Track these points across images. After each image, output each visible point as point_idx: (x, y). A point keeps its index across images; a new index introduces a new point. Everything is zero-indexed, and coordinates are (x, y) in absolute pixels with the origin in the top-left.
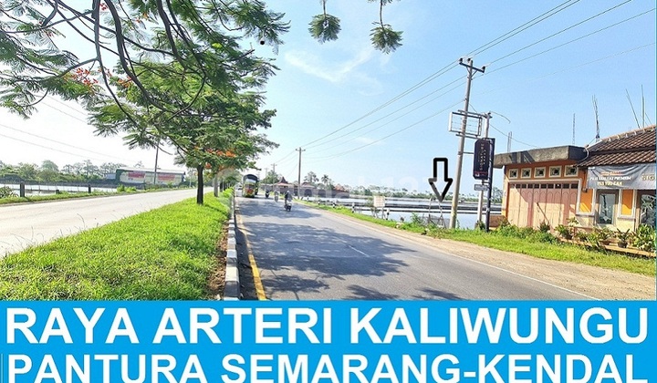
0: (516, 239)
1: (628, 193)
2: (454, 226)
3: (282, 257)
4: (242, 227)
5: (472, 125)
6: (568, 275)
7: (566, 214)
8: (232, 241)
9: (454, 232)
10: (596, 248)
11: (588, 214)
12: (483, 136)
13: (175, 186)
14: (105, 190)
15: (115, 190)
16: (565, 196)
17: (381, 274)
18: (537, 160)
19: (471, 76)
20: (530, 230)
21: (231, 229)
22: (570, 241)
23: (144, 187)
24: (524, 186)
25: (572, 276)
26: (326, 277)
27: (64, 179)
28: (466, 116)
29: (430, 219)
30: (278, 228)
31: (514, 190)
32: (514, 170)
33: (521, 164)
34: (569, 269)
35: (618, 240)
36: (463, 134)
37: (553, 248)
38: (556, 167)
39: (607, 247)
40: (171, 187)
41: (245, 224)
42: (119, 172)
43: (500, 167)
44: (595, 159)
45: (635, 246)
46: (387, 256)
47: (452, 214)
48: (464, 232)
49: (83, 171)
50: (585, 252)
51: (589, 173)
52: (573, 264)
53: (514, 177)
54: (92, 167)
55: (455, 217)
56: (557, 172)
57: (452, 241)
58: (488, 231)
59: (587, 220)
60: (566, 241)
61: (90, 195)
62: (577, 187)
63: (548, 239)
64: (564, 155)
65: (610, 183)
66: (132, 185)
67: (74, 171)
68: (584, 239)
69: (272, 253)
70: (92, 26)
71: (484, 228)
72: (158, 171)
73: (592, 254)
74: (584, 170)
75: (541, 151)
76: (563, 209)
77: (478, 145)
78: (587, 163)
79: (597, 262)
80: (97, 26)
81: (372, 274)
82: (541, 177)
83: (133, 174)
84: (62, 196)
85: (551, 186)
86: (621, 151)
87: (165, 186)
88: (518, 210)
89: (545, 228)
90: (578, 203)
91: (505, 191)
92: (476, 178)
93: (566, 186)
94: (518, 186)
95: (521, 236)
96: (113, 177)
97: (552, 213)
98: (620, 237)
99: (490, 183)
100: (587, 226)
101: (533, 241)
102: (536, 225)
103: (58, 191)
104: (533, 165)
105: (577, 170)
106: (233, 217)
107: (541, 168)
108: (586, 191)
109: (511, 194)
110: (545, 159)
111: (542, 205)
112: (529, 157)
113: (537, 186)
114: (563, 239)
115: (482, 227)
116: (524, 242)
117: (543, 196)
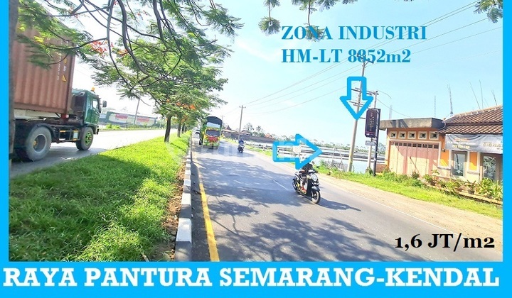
0: (396, 183)
1: (473, 154)
2: (350, 170)
3: (225, 186)
4: (196, 161)
6: (433, 213)
7: (431, 166)
8: (188, 172)
9: (350, 175)
10: (452, 193)
11: (446, 167)
12: (372, 107)
13: (149, 127)
15: (104, 128)
16: (430, 153)
18: (410, 126)
19: (364, 65)
20: (405, 177)
21: (188, 163)
22: (434, 187)
23: (126, 126)
24: (401, 145)
25: (435, 214)
26: (256, 204)
28: (361, 92)
29: (333, 164)
30: (222, 163)
31: (393, 147)
32: (394, 132)
33: (398, 128)
34: (433, 208)
35: (468, 188)
36: (358, 105)
37: (422, 192)
38: (423, 133)
39: (460, 193)
40: (146, 127)
41: (199, 159)
42: (109, 114)
43: (384, 129)
44: (450, 129)
45: (480, 193)
47: (349, 161)
48: (357, 175)
50: (444, 195)
51: (446, 138)
52: (437, 205)
53: (394, 138)
55: (351, 164)
56: (423, 136)
57: (349, 181)
58: (375, 175)
59: (445, 172)
60: (431, 186)
62: (438, 148)
63: (418, 184)
64: (429, 124)
65: (462, 147)
66: (117, 123)
68: (443, 186)
69: (218, 183)
71: (373, 172)
72: (138, 115)
73: (450, 197)
74: (443, 135)
75: (413, 120)
76: (428, 162)
77: (369, 113)
78: (444, 131)
79: (453, 204)
80: (110, 16)
81: (291, 204)
82: (412, 138)
83: (119, 116)
85: (420, 146)
86: (468, 124)
87: (142, 126)
88: (397, 160)
89: (416, 176)
90: (439, 159)
91: (387, 146)
92: (367, 136)
93: (430, 146)
94: (396, 144)
95: (399, 180)
96: (104, 117)
97: (421, 165)
98: (470, 186)
99: (377, 141)
100: (445, 177)
101: (407, 185)
102: (409, 174)
104: (407, 129)
105: (438, 135)
106: (190, 153)
107: (413, 132)
108: (445, 151)
109: (391, 149)
110: (415, 126)
111: (413, 158)
112: (404, 124)
113: (410, 145)
114: (429, 185)
115: (371, 172)
116: (401, 185)
117: (414, 152)
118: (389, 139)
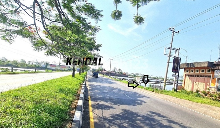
0: (187, 95)
2: (164, 89)
3: (100, 97)
4: (88, 86)
5: (173, 53)
6: (204, 109)
7: (206, 86)
8: (83, 91)
9: (164, 91)
10: (216, 99)
11: (214, 87)
12: (177, 57)
13: (66, 70)
14: (41, 71)
15: (45, 71)
16: (206, 80)
17: (135, 105)
18: (196, 66)
19: (173, 34)
20: (192, 92)
21: (83, 86)
22: (207, 97)
23: (55, 70)
24: (191, 76)
25: (205, 109)
26: (114, 105)
27: (28, 66)
28: (171, 49)
29: (156, 86)
30: (101, 87)
31: (187, 77)
32: (188, 70)
33: (190, 67)
34: (205, 107)
36: (169, 56)
37: (200, 99)
38: (203, 69)
40: (65, 70)
41: (89, 85)
42: (47, 64)
43: (182, 68)
44: (217, 67)
46: (138, 99)
47: (164, 85)
48: (168, 91)
49: (35, 63)
50: (212, 101)
51: (215, 72)
52: (206, 105)
53: (187, 72)
54: (37, 62)
55: (165, 86)
56: (203, 71)
57: (163, 95)
58: (177, 91)
59: (213, 89)
60: (205, 96)
61: (36, 72)
62: (210, 77)
63: (198, 95)
64: (206, 65)
66: (51, 69)
67: (31, 63)
68: (212, 96)
69: (97, 96)
70: (33, 12)
71: (176, 90)
72: (60, 65)
73: (214, 102)
74: (213, 71)
75: (198, 63)
76: (205, 85)
77: (174, 60)
78: (214, 68)
79: (216, 104)
80: (34, 12)
81: (132, 105)
82: (197, 72)
83: (51, 65)
84: (26, 72)
85: (201, 76)
87: (63, 70)
88: (188, 85)
89: (198, 91)
90: (210, 83)
91: (184, 77)
92: (173, 72)
93: (206, 76)
94: (189, 76)
95: (189, 94)
96: (45, 66)
97: (201, 86)
99: (178, 74)
100: (213, 91)
101: (193, 96)
102: (194, 90)
103: (25, 71)
104: (195, 68)
105: (211, 71)
106: (85, 82)
107: (197, 70)
108: (214, 79)
109: (186, 78)
110: (199, 66)
111: (197, 83)
112: (193, 65)
113: (196, 76)
114: (204, 96)
115: (175, 90)
116: (190, 96)
117: (198, 80)
118: (185, 73)
